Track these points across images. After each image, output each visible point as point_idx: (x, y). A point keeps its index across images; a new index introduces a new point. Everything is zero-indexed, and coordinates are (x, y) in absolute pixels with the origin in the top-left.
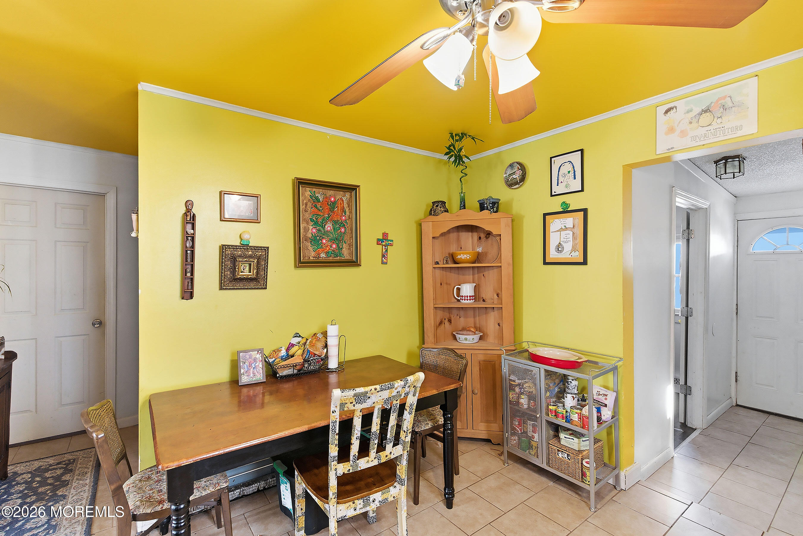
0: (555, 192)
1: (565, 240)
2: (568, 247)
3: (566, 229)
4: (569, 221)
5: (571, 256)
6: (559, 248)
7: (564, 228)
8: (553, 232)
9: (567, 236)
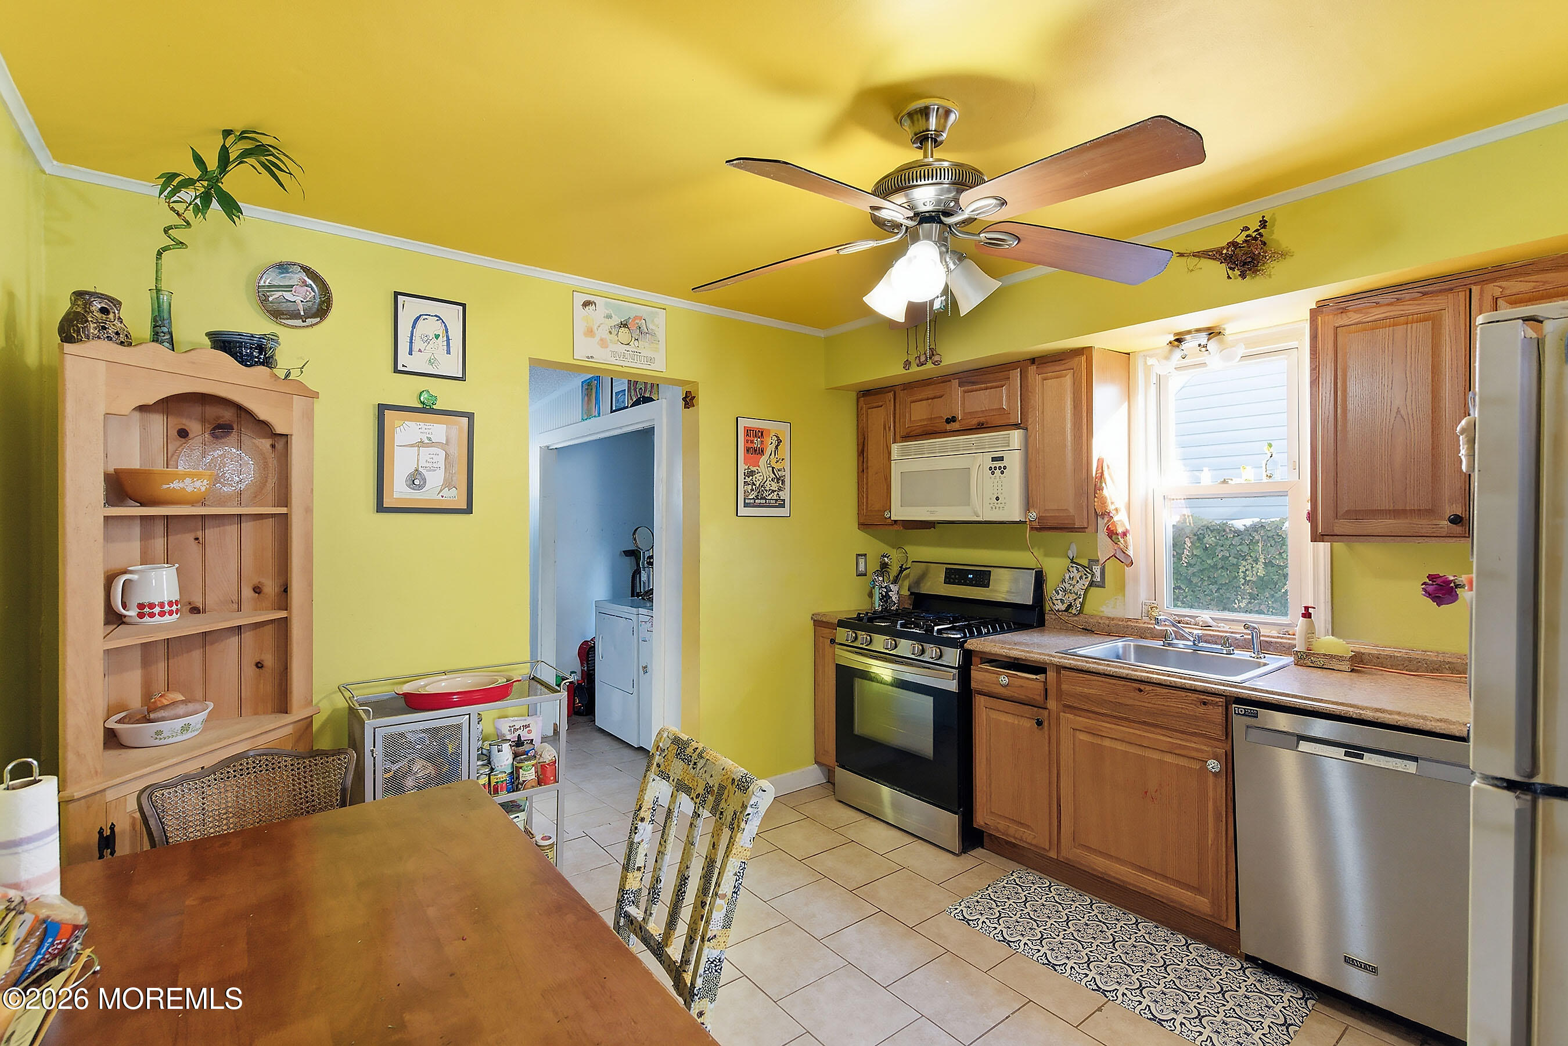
0: (403, 366)
1: (430, 465)
2: (435, 479)
3: (431, 444)
4: (438, 430)
5: (442, 497)
6: (415, 480)
7: (427, 441)
8: (400, 446)
9: (432, 458)
